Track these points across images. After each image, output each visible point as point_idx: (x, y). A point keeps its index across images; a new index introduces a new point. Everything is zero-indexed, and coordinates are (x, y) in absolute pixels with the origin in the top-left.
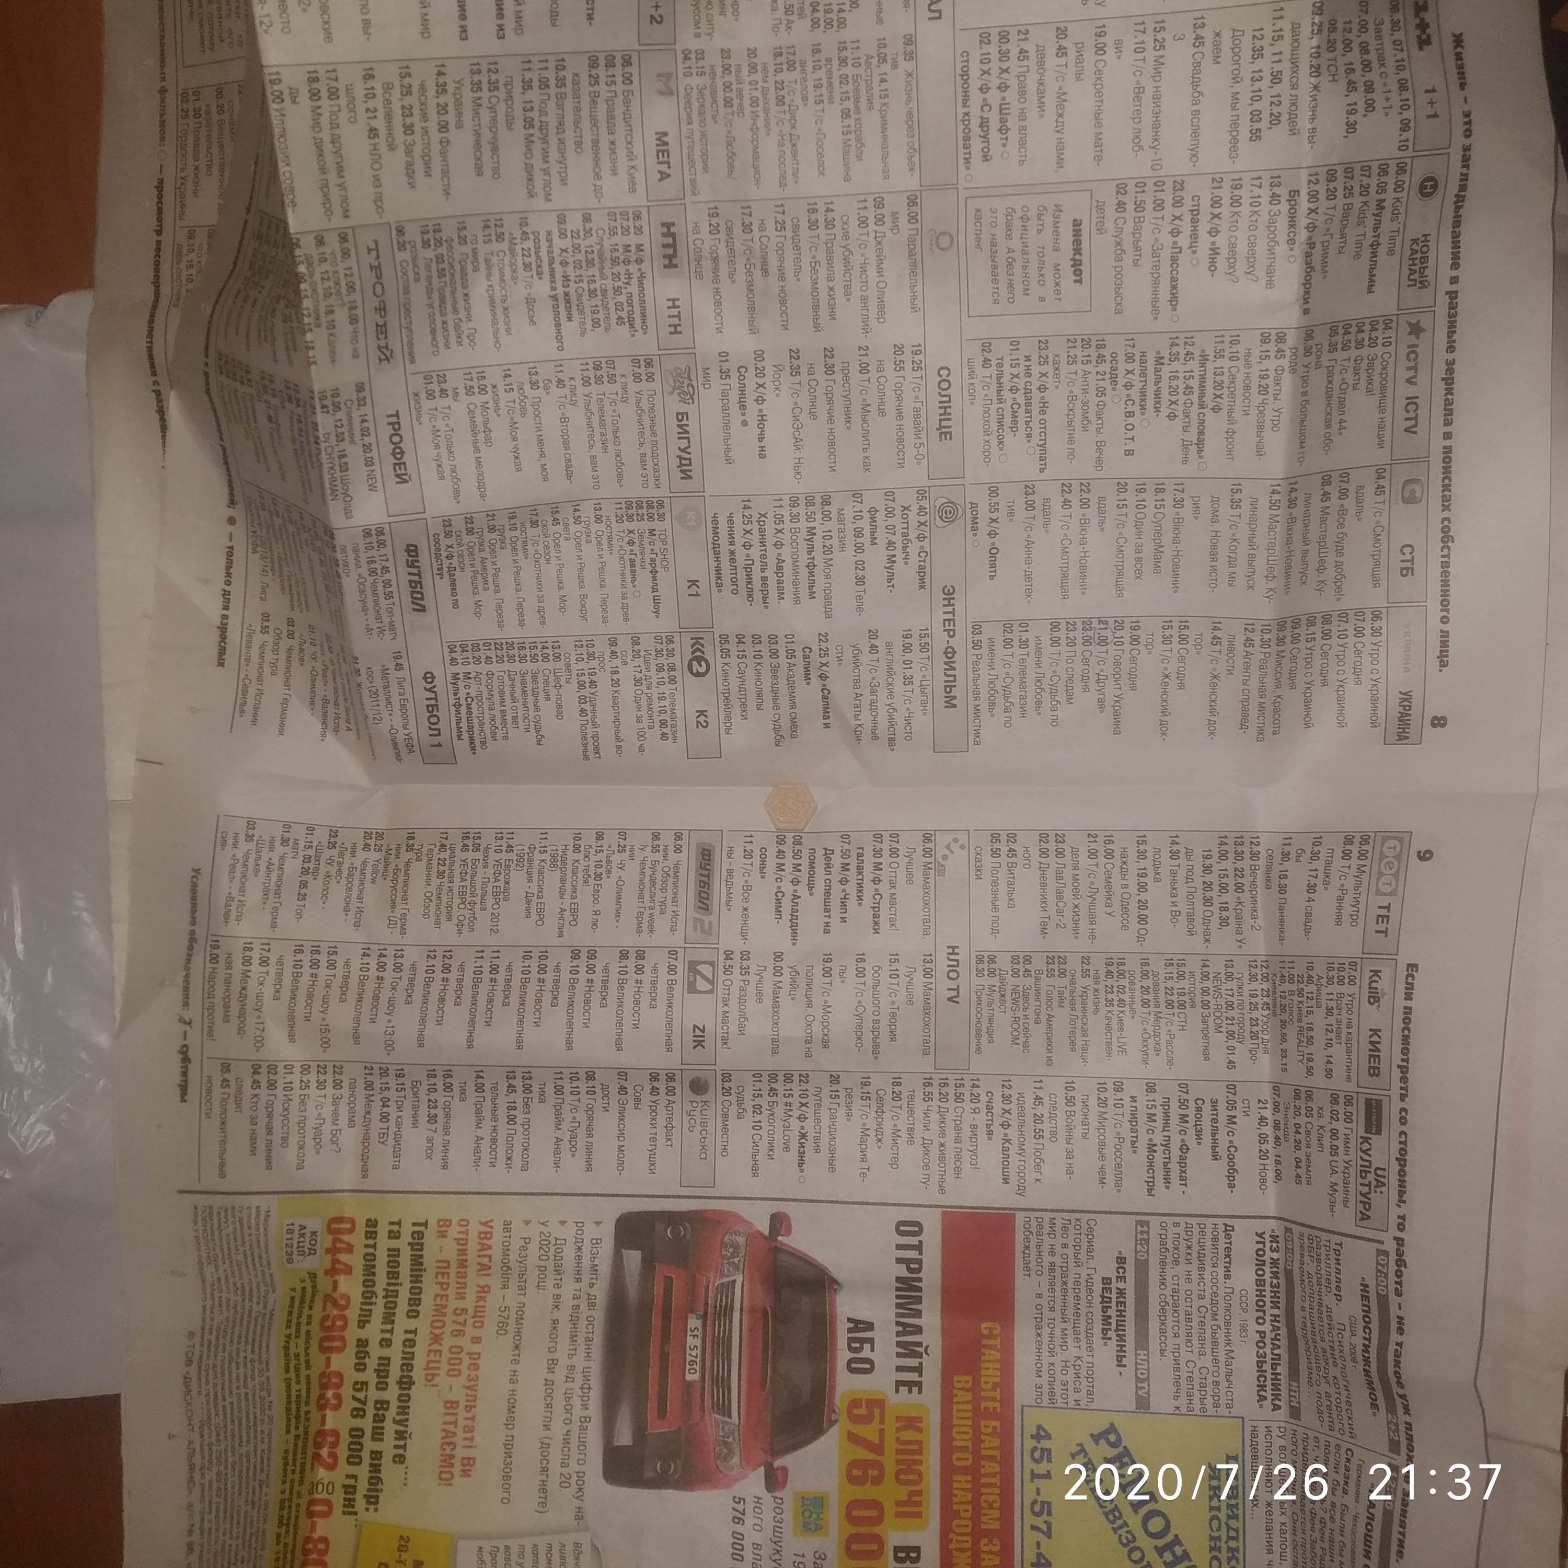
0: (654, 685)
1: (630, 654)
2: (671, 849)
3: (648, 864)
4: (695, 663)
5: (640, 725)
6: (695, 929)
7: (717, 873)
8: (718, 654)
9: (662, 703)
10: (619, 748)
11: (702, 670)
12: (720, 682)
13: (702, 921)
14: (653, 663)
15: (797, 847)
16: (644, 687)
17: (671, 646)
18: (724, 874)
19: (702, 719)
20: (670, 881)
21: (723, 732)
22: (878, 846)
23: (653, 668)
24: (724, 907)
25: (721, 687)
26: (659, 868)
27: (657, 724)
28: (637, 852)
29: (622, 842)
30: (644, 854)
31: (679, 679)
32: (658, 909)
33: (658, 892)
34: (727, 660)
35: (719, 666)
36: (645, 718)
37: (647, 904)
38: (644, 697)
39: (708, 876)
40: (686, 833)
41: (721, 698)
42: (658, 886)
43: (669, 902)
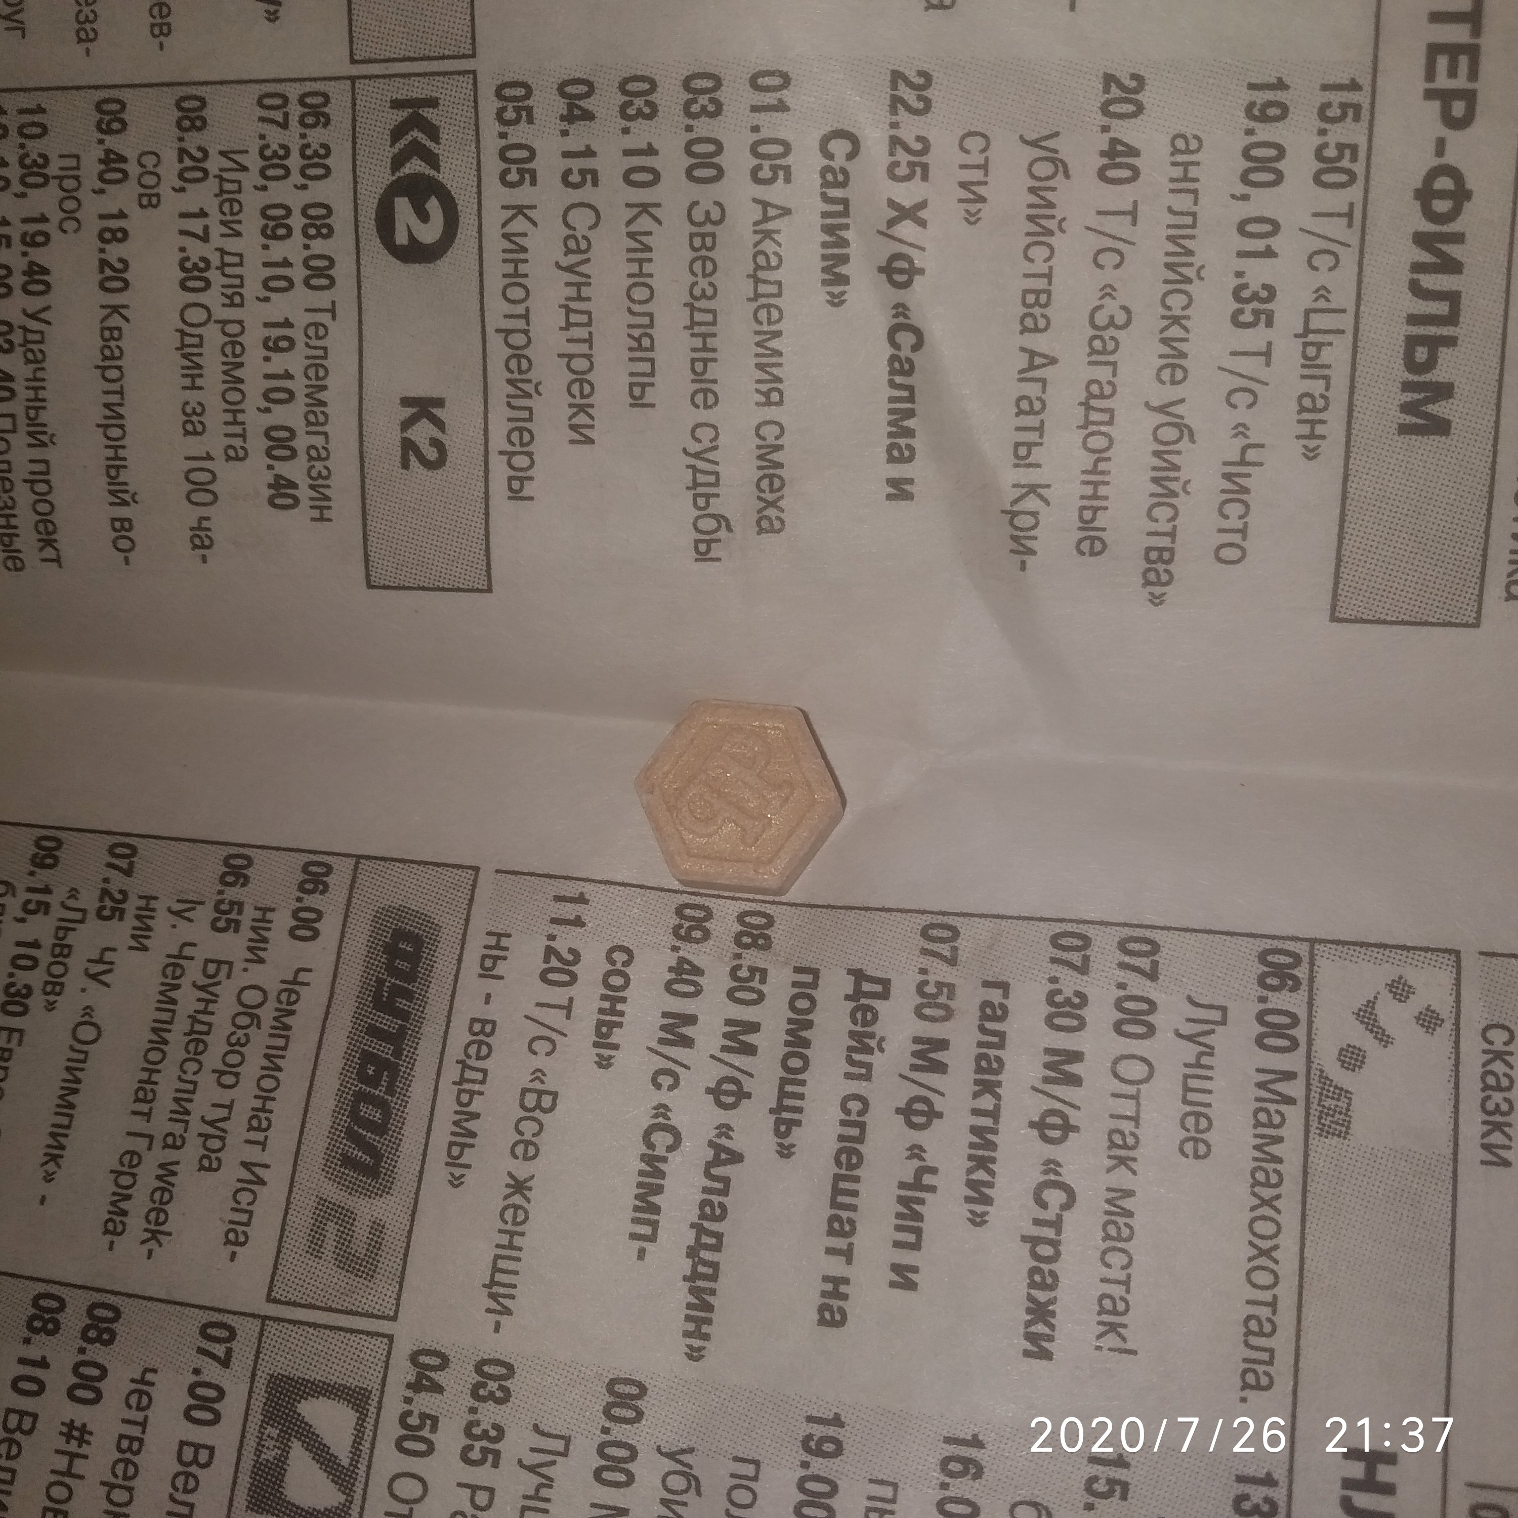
0: (252, 288)
1: (170, 168)
2: (282, 921)
3: (193, 972)
4: (403, 207)
5: (195, 446)
6: (315, 1247)
7: (431, 1031)
8: (492, 165)
9: (278, 363)
10: (122, 526)
11: (429, 234)
12: (495, 282)
13: (345, 1217)
14: (252, 202)
15: (752, 957)
16: (213, 298)
17: (316, 136)
18: (460, 1036)
19: (422, 432)
20: (260, 1039)
21: (499, 486)
22: (1070, 983)
23: (251, 223)
24: (437, 1171)
25: (497, 307)
26: (227, 991)
27: (257, 444)
28: (161, 922)
29: (118, 881)
30: (185, 932)
31: (343, 270)
32: (192, 1151)
33: (206, 1080)
34: (523, 195)
35: (494, 217)
36: (215, 417)
37: (160, 1125)
38: (213, 336)
39: (397, 1039)
40: (342, 870)
41: (498, 351)
42: (213, 1058)
43: (237, 1128)
